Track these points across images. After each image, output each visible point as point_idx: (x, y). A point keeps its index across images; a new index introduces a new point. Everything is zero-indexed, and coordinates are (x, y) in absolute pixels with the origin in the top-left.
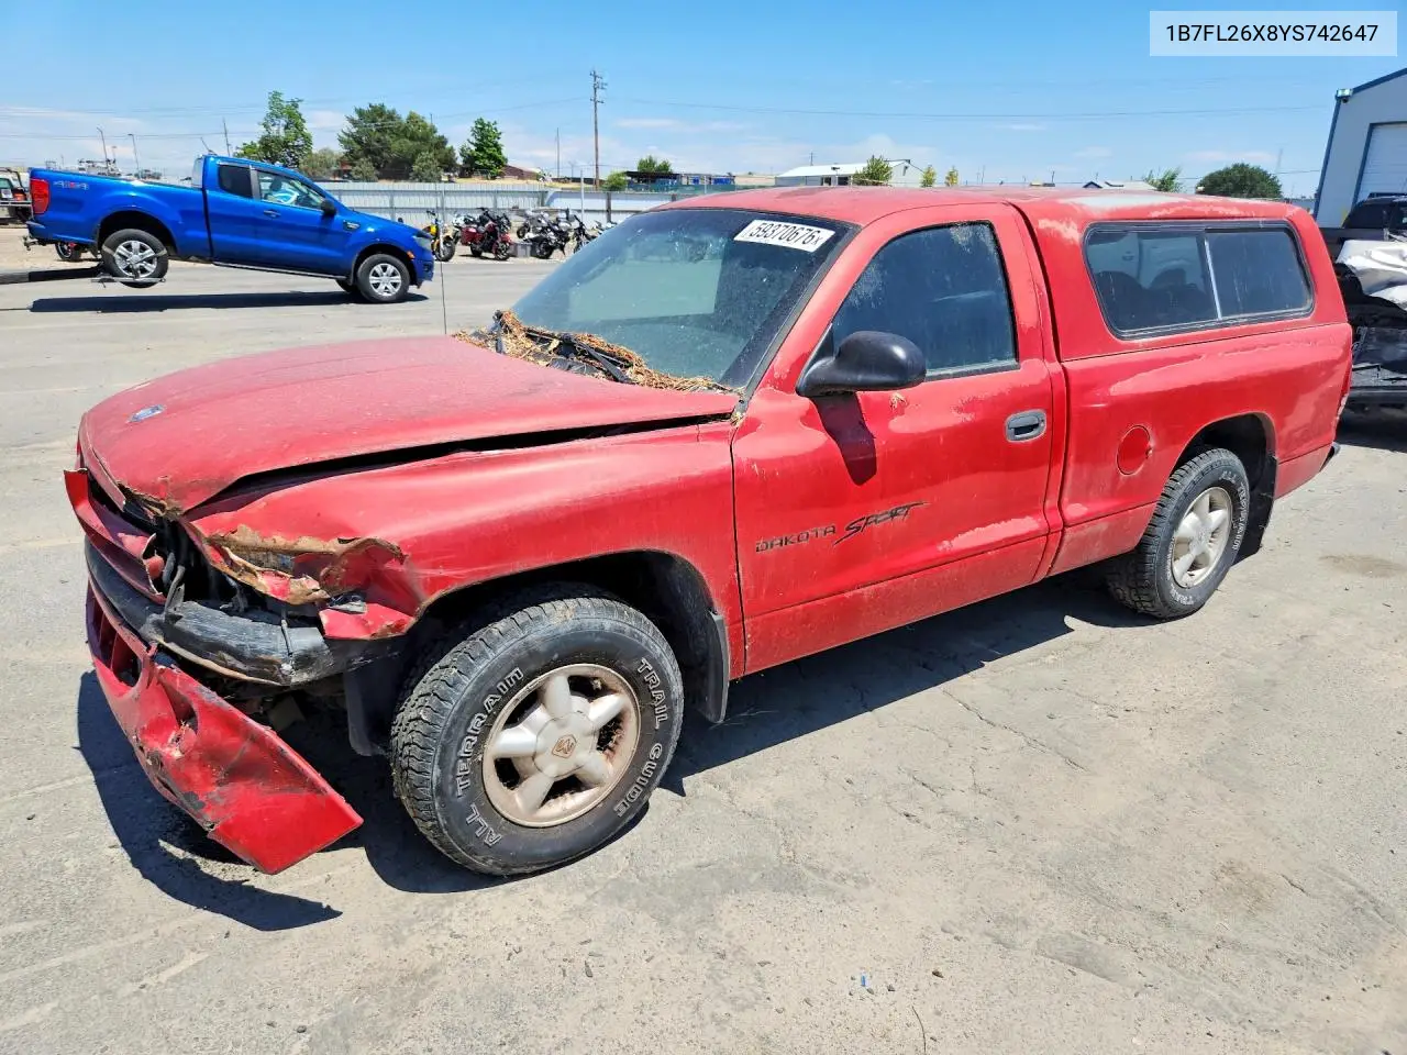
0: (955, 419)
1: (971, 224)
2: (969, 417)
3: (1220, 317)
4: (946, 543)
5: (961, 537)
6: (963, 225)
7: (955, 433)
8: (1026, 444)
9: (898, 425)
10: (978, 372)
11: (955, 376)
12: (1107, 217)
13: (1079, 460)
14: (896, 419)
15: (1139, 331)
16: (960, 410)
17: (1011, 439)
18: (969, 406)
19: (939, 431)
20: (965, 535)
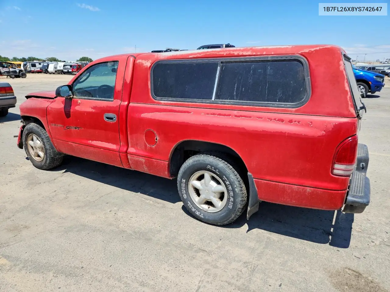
0: (90, 110)
1: (113, 61)
2: (93, 111)
3: (213, 99)
4: (90, 141)
5: (95, 142)
6: (111, 62)
7: (89, 113)
8: (110, 123)
9: (77, 108)
10: (101, 100)
11: (95, 100)
12: (166, 58)
13: (131, 134)
14: (78, 106)
15: (164, 98)
16: (92, 108)
17: (106, 120)
18: (94, 108)
19: (85, 112)
20: (96, 142)
